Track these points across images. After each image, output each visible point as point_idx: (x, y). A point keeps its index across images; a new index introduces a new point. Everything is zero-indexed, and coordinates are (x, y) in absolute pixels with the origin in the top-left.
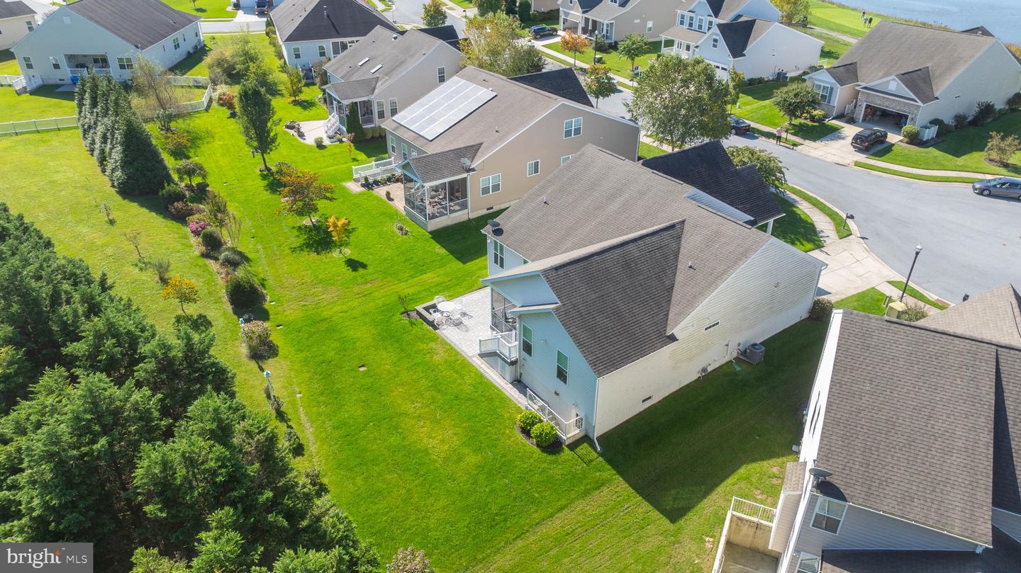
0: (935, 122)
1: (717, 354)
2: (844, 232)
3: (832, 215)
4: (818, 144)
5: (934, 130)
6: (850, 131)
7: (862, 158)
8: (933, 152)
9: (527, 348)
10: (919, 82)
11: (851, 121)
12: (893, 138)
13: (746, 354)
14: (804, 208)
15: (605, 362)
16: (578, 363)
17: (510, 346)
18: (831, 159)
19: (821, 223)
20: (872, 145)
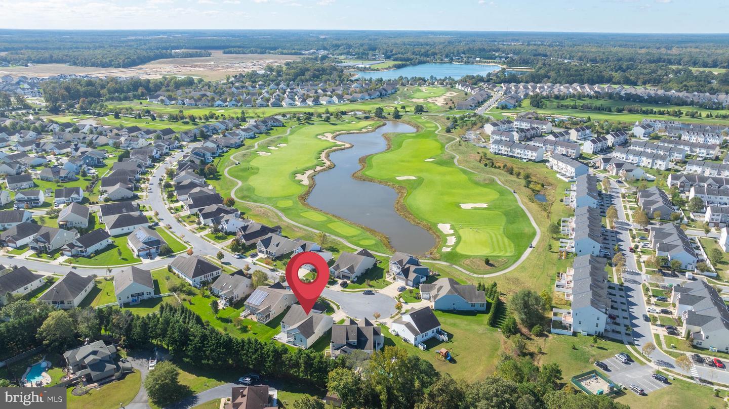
0: (356, 276)
1: (321, 334)
2: (339, 308)
3: (337, 305)
4: (334, 286)
5: (356, 279)
6: (340, 281)
7: (342, 289)
8: (357, 284)
9: (295, 339)
10: (351, 269)
11: (340, 278)
12: (348, 282)
13: (325, 333)
14: (332, 305)
15: (308, 337)
16: (303, 338)
17: (292, 340)
18: (336, 290)
19: (335, 307)
20: (344, 285)
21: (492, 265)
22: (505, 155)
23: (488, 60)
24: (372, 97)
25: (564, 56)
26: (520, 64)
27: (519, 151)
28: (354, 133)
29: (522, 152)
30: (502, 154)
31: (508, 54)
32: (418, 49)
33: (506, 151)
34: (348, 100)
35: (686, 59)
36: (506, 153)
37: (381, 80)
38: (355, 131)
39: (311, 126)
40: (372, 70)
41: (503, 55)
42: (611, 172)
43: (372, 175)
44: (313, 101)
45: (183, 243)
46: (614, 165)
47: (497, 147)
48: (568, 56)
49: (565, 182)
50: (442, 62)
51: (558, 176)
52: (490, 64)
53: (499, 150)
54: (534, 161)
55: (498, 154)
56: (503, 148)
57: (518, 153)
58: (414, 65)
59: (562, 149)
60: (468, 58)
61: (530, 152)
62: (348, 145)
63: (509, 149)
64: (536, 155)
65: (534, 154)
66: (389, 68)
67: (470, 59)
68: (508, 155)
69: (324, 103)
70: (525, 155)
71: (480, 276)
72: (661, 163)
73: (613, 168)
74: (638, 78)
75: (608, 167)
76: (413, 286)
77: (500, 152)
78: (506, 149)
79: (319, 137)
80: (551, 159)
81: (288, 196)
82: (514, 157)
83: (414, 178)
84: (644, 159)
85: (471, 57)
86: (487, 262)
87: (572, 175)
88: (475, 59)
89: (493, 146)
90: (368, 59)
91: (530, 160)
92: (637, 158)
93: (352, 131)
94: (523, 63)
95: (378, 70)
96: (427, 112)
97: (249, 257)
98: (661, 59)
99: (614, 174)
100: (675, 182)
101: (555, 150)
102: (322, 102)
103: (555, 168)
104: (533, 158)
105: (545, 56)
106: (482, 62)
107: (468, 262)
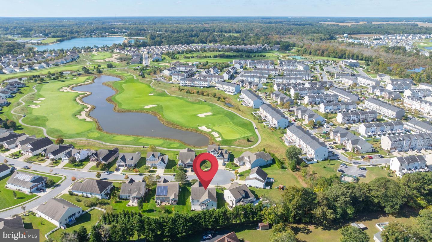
7: (194, 173)
9: (208, 205)
21: (251, 141)
22: (189, 86)
23: (115, 34)
24: (68, 61)
25: (156, 30)
26: (136, 35)
27: (197, 83)
28: (82, 85)
29: (199, 83)
30: (187, 86)
31: (122, 30)
32: (65, 29)
33: (189, 84)
34: (53, 65)
35: (217, 29)
36: (189, 85)
37: (62, 50)
38: (82, 84)
39: (48, 84)
40: (44, 44)
41: (119, 31)
42: (247, 87)
43: (127, 108)
44: (29, 67)
45: (54, 175)
46: (248, 84)
47: (183, 82)
48: (158, 30)
49: (232, 95)
50: (86, 37)
51: (226, 93)
52: (117, 36)
53: (185, 84)
54: (207, 87)
55: (185, 86)
56: (187, 82)
57: (197, 84)
58: (69, 39)
59: (215, 79)
60: (101, 33)
61: (204, 82)
62: (88, 93)
63: (191, 82)
64: (207, 84)
65: (206, 83)
66: (54, 42)
67: (103, 34)
68: (190, 86)
69: (37, 68)
70: (201, 84)
71: (249, 148)
72: (264, 80)
73: (248, 85)
74: (206, 40)
75: (244, 85)
76: (228, 161)
77: (186, 85)
78: (189, 82)
79: (61, 90)
80: (217, 85)
81: (89, 130)
82: (195, 86)
83: (155, 106)
84: (255, 79)
85: (103, 33)
86: (248, 140)
87: (234, 91)
88: (105, 33)
89: (181, 82)
90: (31, 37)
91: (204, 87)
92: (252, 79)
93: (79, 84)
94: (138, 35)
95: (47, 44)
96: (115, 67)
97: (115, 171)
98: (205, 29)
99: (249, 88)
100: (279, 87)
101: (211, 80)
102: (35, 68)
103: (221, 89)
104: (206, 86)
105: (145, 30)
106: (110, 36)
107: (237, 143)
